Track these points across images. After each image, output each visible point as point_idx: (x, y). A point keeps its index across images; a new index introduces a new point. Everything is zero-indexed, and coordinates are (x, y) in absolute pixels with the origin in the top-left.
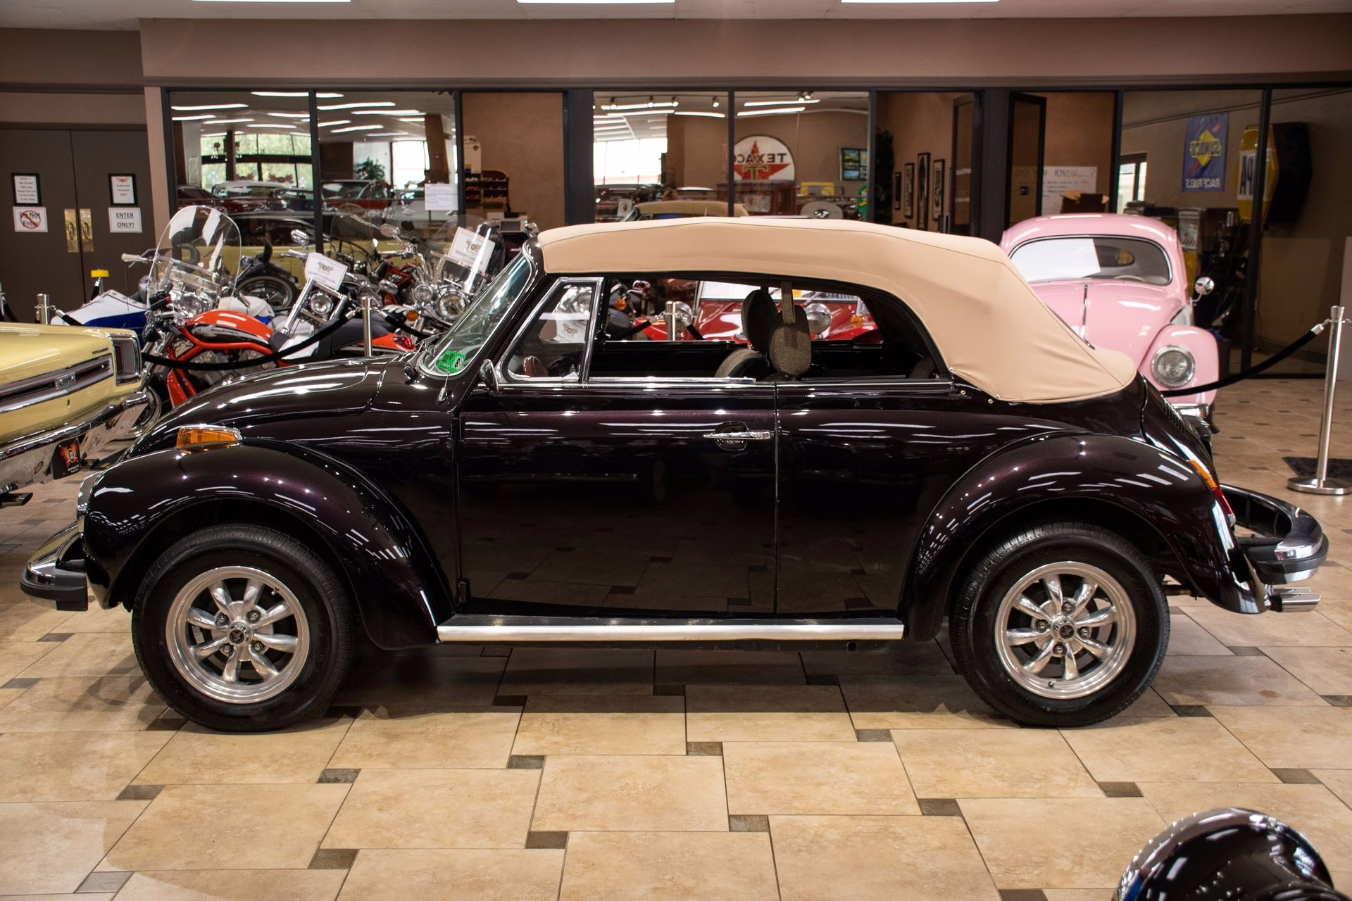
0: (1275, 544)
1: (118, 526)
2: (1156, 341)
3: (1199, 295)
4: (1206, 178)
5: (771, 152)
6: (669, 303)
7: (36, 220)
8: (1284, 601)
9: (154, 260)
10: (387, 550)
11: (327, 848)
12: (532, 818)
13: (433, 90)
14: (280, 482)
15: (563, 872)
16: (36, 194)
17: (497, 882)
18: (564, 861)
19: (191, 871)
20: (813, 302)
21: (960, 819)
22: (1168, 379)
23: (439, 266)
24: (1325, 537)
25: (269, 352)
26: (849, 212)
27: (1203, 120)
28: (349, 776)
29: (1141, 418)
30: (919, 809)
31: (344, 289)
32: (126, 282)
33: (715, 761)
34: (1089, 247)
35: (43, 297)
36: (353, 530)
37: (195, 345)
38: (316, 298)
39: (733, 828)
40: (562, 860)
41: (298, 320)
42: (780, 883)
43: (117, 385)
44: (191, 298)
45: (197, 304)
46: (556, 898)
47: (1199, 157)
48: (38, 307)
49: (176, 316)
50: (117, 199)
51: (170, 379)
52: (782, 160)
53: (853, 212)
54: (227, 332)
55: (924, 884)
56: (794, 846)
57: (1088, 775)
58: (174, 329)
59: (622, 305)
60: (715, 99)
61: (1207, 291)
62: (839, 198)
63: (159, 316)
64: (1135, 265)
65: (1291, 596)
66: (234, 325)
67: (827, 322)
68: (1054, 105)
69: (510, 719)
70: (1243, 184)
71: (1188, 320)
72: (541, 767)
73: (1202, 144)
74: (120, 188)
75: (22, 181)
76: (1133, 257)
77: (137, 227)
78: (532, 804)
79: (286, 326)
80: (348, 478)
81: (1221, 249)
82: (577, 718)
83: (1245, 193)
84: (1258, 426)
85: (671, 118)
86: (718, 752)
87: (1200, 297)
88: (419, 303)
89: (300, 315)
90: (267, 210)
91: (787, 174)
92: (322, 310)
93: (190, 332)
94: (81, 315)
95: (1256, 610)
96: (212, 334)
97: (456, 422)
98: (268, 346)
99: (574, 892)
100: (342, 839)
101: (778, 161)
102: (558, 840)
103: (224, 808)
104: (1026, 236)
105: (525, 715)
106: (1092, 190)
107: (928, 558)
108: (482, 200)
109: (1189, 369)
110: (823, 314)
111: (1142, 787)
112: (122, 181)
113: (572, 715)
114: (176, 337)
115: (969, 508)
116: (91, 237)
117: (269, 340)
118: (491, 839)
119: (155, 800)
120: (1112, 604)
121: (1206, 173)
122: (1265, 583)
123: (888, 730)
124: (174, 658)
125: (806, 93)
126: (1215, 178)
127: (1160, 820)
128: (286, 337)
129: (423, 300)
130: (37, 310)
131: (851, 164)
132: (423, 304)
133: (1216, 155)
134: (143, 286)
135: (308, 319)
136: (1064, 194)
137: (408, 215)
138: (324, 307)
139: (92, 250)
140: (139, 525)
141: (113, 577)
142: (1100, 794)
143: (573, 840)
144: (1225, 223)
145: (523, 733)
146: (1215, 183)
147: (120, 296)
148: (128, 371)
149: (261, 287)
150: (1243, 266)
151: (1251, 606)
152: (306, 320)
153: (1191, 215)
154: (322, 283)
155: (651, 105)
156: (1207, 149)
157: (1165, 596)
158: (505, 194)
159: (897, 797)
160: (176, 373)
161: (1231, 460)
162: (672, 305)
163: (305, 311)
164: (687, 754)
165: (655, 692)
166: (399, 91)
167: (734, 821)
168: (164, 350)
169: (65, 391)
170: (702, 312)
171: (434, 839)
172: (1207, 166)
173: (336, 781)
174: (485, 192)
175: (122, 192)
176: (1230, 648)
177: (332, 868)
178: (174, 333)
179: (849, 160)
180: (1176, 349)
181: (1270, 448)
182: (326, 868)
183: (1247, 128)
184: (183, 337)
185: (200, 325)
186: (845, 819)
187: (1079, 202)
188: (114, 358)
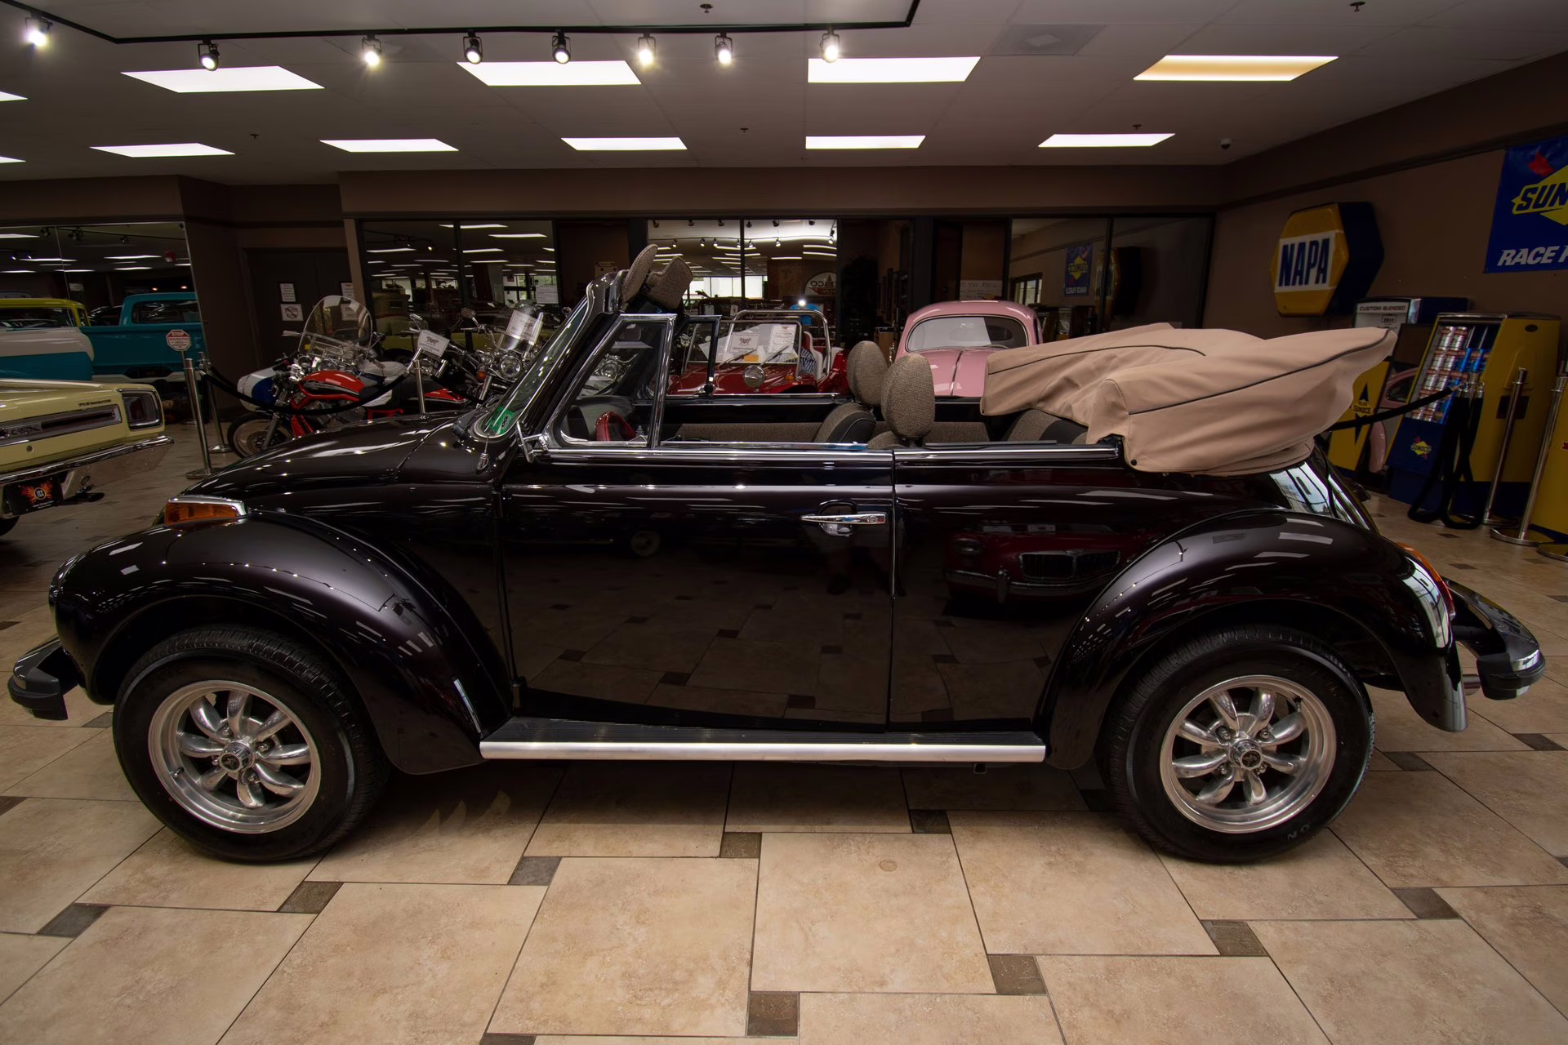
7: (295, 313)
16: (294, 295)
31: (445, 356)
47: (1074, 274)
73: (1076, 265)
75: (286, 287)
112: (348, 286)
133: (1085, 271)
146: (1084, 290)
156: (1079, 268)
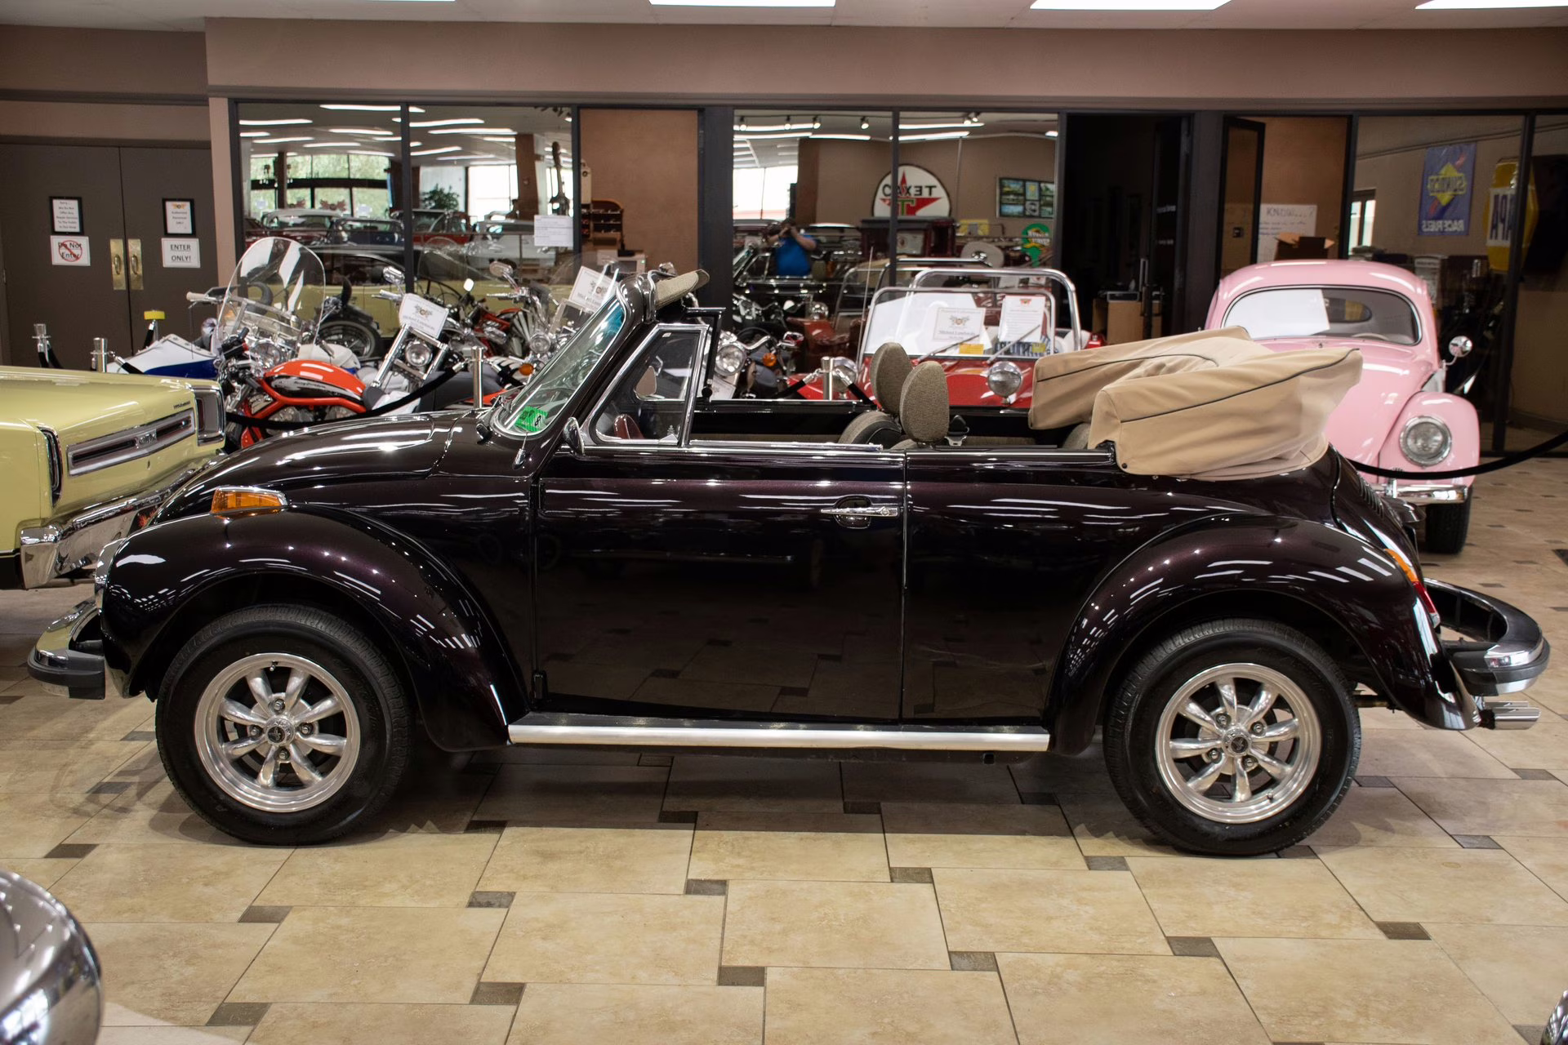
0: (1486, 649)
1: (143, 603)
2: (1405, 412)
3: (1453, 357)
4: (1448, 220)
5: (919, 184)
6: (826, 358)
7: (76, 251)
8: (1498, 717)
9: (225, 300)
10: (455, 638)
11: (489, 980)
12: (721, 951)
13: (536, 106)
14: (344, 559)
15: (764, 1012)
16: (77, 221)
17: (690, 1022)
18: (765, 999)
19: (336, 1004)
20: (998, 360)
21: (1218, 960)
22: (1419, 456)
23: (559, 312)
24: (1546, 643)
25: (363, 410)
26: (1012, 254)
27: (1445, 151)
28: (504, 900)
29: (1332, 500)
30: (1169, 948)
31: (444, 337)
32: (188, 325)
33: (924, 889)
34: (1318, 301)
35: (100, 342)
36: (418, 616)
37: (275, 400)
38: (413, 347)
39: (956, 966)
40: (762, 1000)
41: (390, 373)
42: (1018, 1029)
43: (199, 445)
44: (268, 345)
45: (274, 352)
46: (760, 1042)
47: (1439, 196)
48: (94, 353)
49: (252, 366)
50: (172, 227)
51: (244, 439)
52: (930, 193)
53: (1018, 254)
54: (313, 386)
55: (1185, 1035)
56: (1028, 987)
57: (1362, 913)
58: (251, 381)
59: (771, 361)
60: (863, 120)
61: (1464, 353)
62: (999, 238)
63: (233, 366)
64: (1371, 322)
65: (1506, 711)
66: (320, 377)
67: (1017, 383)
68: (1274, 130)
69: (682, 837)
70: (1494, 227)
71: (1441, 387)
72: (724, 893)
73: (1443, 179)
74: (175, 215)
75: (63, 206)
76: (1371, 312)
77: (194, 262)
78: (720, 936)
79: (377, 380)
80: (417, 557)
81: (1465, 304)
82: (758, 838)
83: (1496, 237)
84: (1520, 513)
85: (804, 142)
86: (928, 880)
87: (1455, 359)
88: (535, 354)
89: (393, 367)
90: (327, 243)
91: (939, 209)
92: (420, 361)
93: (270, 385)
94: (142, 361)
95: (1462, 726)
96: (295, 388)
97: (535, 490)
98: (360, 403)
99: (780, 1036)
100: (505, 971)
101: (925, 193)
102: (755, 976)
103: (363, 933)
104: (1248, 286)
105: (698, 833)
106: (1310, 232)
107: (1080, 657)
108: (592, 235)
109: (1444, 443)
110: (1012, 374)
111: (1429, 928)
112: (178, 207)
113: (753, 834)
114: (252, 391)
115: (1132, 596)
116: (140, 272)
117: (361, 395)
118: (676, 974)
119: (284, 923)
120: (1294, 716)
121: (1447, 214)
122: (1474, 695)
123: (1123, 857)
124: (203, 758)
125: (972, 115)
126: (1458, 219)
127: (1454, 967)
128: (379, 392)
129: (539, 352)
130: (92, 356)
131: (1012, 197)
132: (539, 355)
133: (1460, 193)
134: (207, 330)
135: (402, 371)
136: (1278, 237)
137: (496, 252)
138: (422, 358)
139: (142, 288)
140: (167, 601)
141: (135, 662)
142: (1380, 936)
143: (771, 976)
144: (1471, 273)
145: (698, 854)
146: (1458, 226)
147: (181, 341)
148: (211, 429)
149: (338, 334)
150: (1491, 325)
151: (1456, 720)
152: (400, 372)
153: (1429, 264)
154: (418, 330)
155: (787, 127)
156: (1448, 185)
157: (1356, 707)
158: (619, 228)
159: (1142, 934)
160: (251, 431)
161: (1491, 552)
162: (828, 361)
163: (399, 362)
164: (892, 881)
165: (846, 811)
166: (490, 106)
167: (955, 958)
168: (239, 405)
169: (145, 451)
170: (866, 370)
171: (611, 973)
172: (1449, 205)
173: (489, 905)
174: (595, 225)
175: (178, 220)
176: (1515, 771)
177: (496, 1003)
178: (250, 385)
179: (1008, 193)
180: (1430, 420)
181: (1538, 539)
182: (490, 1003)
183: (1500, 161)
184: (261, 391)
185: (280, 377)
186: (1085, 958)
187: (1296, 247)
188: (196, 413)
